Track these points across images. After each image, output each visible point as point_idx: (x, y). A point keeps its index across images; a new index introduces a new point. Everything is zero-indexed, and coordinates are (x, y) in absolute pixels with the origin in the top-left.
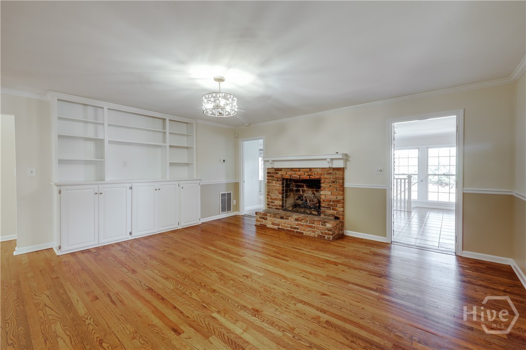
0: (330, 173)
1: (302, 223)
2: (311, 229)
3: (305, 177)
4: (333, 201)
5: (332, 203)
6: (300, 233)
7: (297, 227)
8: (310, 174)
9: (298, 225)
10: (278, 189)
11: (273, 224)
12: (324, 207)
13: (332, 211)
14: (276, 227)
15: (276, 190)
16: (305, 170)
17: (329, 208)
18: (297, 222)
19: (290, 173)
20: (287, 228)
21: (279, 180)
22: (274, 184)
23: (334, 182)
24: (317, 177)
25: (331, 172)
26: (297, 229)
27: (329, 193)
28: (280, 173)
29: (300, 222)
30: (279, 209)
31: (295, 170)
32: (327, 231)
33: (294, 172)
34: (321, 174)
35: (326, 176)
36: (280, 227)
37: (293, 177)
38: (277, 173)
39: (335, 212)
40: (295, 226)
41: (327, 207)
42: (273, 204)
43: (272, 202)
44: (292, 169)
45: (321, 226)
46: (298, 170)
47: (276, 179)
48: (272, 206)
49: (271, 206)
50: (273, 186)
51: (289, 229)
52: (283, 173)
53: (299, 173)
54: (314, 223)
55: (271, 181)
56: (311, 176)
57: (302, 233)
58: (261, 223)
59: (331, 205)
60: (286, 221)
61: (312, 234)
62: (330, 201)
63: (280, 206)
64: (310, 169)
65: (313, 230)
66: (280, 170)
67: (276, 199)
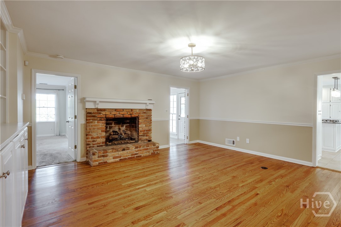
0: (145, 113)
1: (141, 149)
2: (147, 151)
3: (127, 115)
4: (147, 131)
5: (145, 132)
6: (139, 156)
7: (137, 153)
8: (131, 113)
9: (138, 151)
10: (101, 128)
11: (114, 158)
12: (141, 136)
13: (145, 137)
14: (118, 159)
15: (98, 129)
16: (127, 110)
17: (143, 136)
18: (137, 149)
19: (114, 113)
20: (128, 157)
21: (102, 119)
22: (96, 124)
23: (147, 118)
24: (137, 115)
25: (145, 111)
26: (137, 154)
27: (144, 126)
28: (104, 113)
29: (138, 149)
30: (102, 146)
31: (118, 110)
32: (156, 149)
33: (118, 112)
34: (139, 113)
35: (142, 114)
36: (122, 158)
37: (117, 116)
38: (100, 113)
39: (148, 137)
40: (135, 153)
41: (143, 135)
42: (94, 143)
43: (93, 141)
44: (116, 110)
45: (152, 147)
46: (122, 110)
47: (98, 119)
48: (94, 144)
49: (92, 145)
50: (95, 126)
51: (130, 156)
52: (107, 113)
53: (123, 113)
54: (148, 146)
55: (91, 121)
56: (132, 115)
57: (141, 156)
58: (100, 162)
59: (146, 133)
60: (128, 151)
61: (147, 154)
62: (145, 131)
63: (103, 143)
64: (132, 110)
65: (148, 151)
66: (104, 110)
67: (98, 138)
